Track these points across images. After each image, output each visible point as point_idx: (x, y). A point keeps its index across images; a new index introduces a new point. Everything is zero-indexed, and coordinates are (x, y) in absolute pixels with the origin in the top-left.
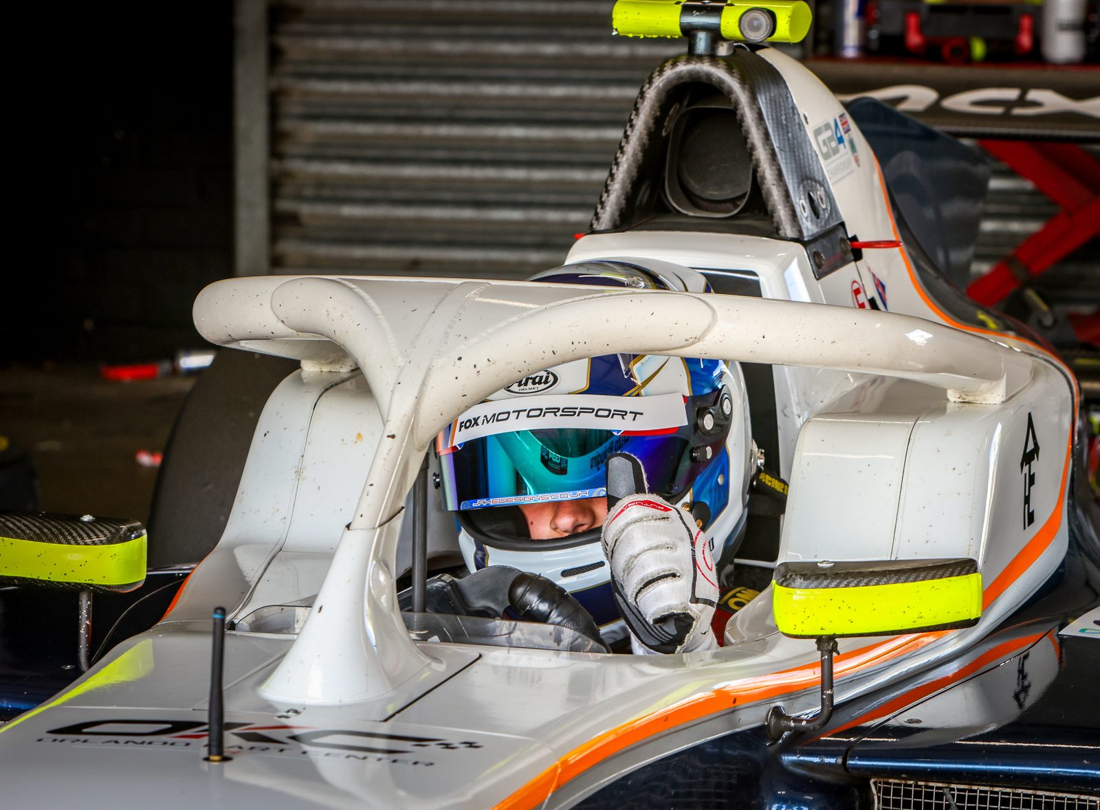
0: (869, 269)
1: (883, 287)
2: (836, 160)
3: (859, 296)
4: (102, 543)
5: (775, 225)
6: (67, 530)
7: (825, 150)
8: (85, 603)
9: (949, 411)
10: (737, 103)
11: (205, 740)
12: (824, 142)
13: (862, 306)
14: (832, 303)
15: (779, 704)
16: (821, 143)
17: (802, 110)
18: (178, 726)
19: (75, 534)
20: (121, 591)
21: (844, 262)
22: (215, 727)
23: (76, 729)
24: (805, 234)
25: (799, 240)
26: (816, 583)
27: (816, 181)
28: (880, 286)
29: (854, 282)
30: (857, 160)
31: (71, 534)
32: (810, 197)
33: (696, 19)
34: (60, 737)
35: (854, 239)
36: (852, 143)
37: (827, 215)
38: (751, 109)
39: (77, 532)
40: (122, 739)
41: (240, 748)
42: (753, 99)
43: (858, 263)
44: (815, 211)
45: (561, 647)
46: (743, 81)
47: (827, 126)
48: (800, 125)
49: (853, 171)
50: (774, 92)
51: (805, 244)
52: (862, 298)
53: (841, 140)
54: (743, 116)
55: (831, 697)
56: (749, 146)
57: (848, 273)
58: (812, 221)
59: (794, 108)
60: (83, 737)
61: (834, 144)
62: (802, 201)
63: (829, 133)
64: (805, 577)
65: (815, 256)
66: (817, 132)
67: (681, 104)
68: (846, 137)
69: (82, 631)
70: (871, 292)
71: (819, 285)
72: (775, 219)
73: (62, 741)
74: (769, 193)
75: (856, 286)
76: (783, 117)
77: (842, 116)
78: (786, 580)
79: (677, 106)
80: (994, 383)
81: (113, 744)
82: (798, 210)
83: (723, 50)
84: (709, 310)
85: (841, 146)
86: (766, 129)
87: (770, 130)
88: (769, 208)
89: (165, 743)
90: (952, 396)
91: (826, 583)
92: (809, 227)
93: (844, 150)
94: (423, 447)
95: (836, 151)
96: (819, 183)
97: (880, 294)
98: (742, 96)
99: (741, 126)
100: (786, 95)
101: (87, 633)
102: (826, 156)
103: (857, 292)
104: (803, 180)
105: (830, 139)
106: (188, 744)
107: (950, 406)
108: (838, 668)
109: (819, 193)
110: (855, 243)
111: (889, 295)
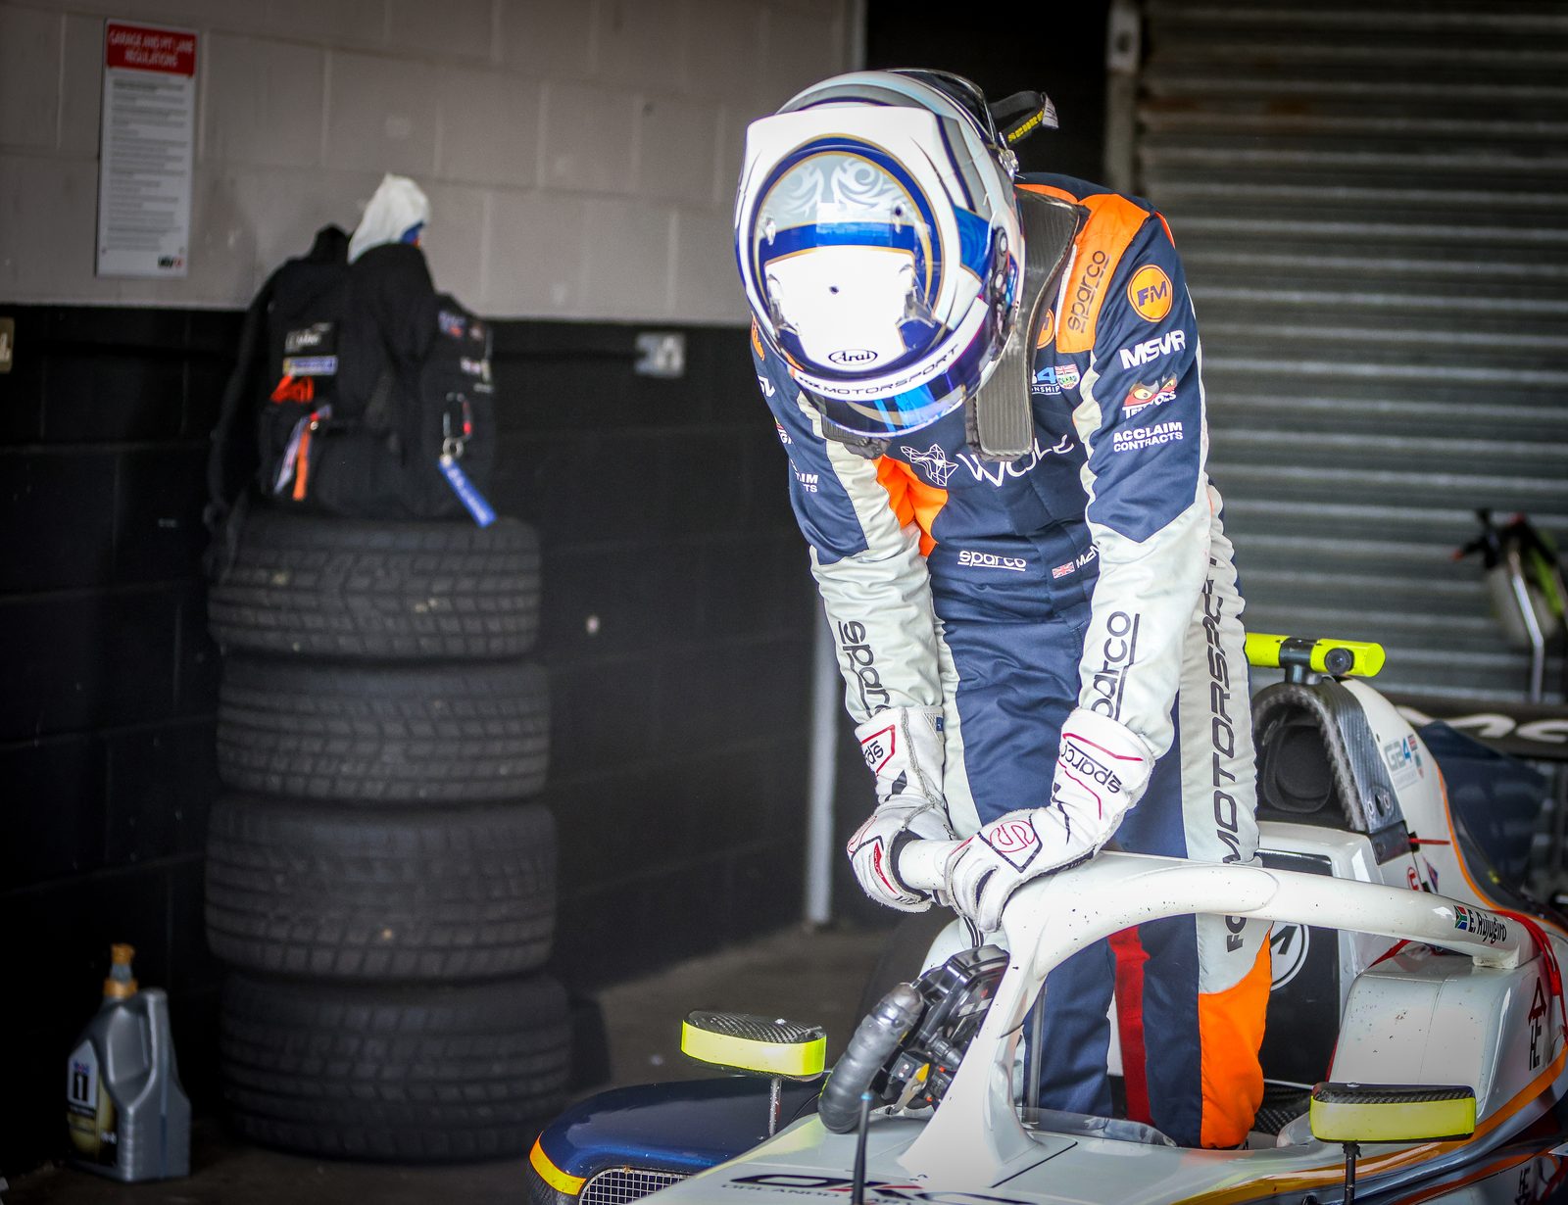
0: (1424, 859)
1: (1436, 874)
2: (1402, 771)
3: (1413, 880)
4: (790, 1042)
5: (1347, 820)
6: (764, 1031)
7: (1393, 763)
8: (775, 1088)
9: (1473, 972)
10: (1322, 721)
11: (850, 1193)
12: (1393, 757)
13: (1415, 888)
14: (1390, 883)
15: (1313, 1194)
16: (1390, 757)
17: (1375, 730)
18: (830, 1182)
19: (770, 1034)
20: (803, 1080)
21: (1403, 851)
22: (858, 1183)
23: (754, 1180)
24: (1370, 828)
25: (1365, 833)
26: (1344, 1099)
27: (1382, 786)
28: (1433, 874)
29: (1411, 868)
30: (1421, 772)
31: (767, 1034)
32: (1377, 799)
33: (1293, 653)
34: (740, 1184)
35: (1413, 835)
36: (1417, 759)
37: (1390, 814)
38: (1333, 727)
39: (772, 1032)
40: (787, 1189)
41: (877, 1200)
42: (1334, 719)
43: (1416, 854)
44: (1380, 810)
45: (1144, 1140)
46: (1327, 705)
47: (1397, 744)
48: (1372, 742)
49: (1416, 781)
50: (1351, 714)
51: (1370, 836)
52: (1416, 881)
53: (1407, 756)
54: (1325, 732)
55: (1353, 1190)
56: (1329, 756)
57: (1405, 861)
58: (1377, 818)
59: (1368, 728)
60: (758, 1186)
61: (1401, 759)
62: (1370, 802)
63: (1398, 750)
64: (1336, 1094)
65: (1376, 846)
66: (1387, 749)
67: (1279, 721)
68: (1412, 754)
69: (772, 1109)
70: (1425, 877)
71: (1379, 870)
72: (1348, 815)
73: (742, 1187)
74: (1344, 794)
75: (1411, 872)
76: (1359, 735)
77: (1410, 737)
78: (1321, 1096)
79: (1275, 722)
80: (1509, 953)
81: (779, 1192)
82: (1365, 809)
83: (1311, 680)
84: (1274, 882)
85: (1408, 761)
86: (1343, 744)
87: (1346, 745)
88: (1343, 805)
89: (819, 1194)
90: (1476, 962)
91: (1352, 1099)
92: (1374, 823)
93: (1410, 764)
94: (1041, 979)
95: (1402, 764)
96: (1386, 788)
97: (1433, 881)
98: (1327, 717)
99: (1323, 740)
100: (1363, 718)
101: (776, 1111)
102: (1394, 768)
103: (1412, 876)
104: (1371, 786)
105: (1398, 754)
106: (837, 1196)
107: (1474, 969)
108: (1360, 1170)
109: (1384, 797)
110: (1414, 840)
111: (1440, 881)
